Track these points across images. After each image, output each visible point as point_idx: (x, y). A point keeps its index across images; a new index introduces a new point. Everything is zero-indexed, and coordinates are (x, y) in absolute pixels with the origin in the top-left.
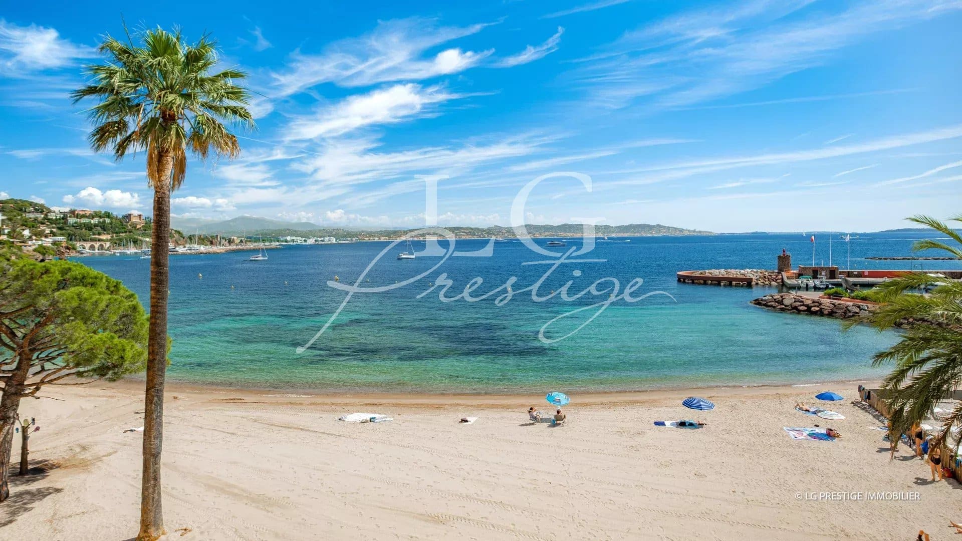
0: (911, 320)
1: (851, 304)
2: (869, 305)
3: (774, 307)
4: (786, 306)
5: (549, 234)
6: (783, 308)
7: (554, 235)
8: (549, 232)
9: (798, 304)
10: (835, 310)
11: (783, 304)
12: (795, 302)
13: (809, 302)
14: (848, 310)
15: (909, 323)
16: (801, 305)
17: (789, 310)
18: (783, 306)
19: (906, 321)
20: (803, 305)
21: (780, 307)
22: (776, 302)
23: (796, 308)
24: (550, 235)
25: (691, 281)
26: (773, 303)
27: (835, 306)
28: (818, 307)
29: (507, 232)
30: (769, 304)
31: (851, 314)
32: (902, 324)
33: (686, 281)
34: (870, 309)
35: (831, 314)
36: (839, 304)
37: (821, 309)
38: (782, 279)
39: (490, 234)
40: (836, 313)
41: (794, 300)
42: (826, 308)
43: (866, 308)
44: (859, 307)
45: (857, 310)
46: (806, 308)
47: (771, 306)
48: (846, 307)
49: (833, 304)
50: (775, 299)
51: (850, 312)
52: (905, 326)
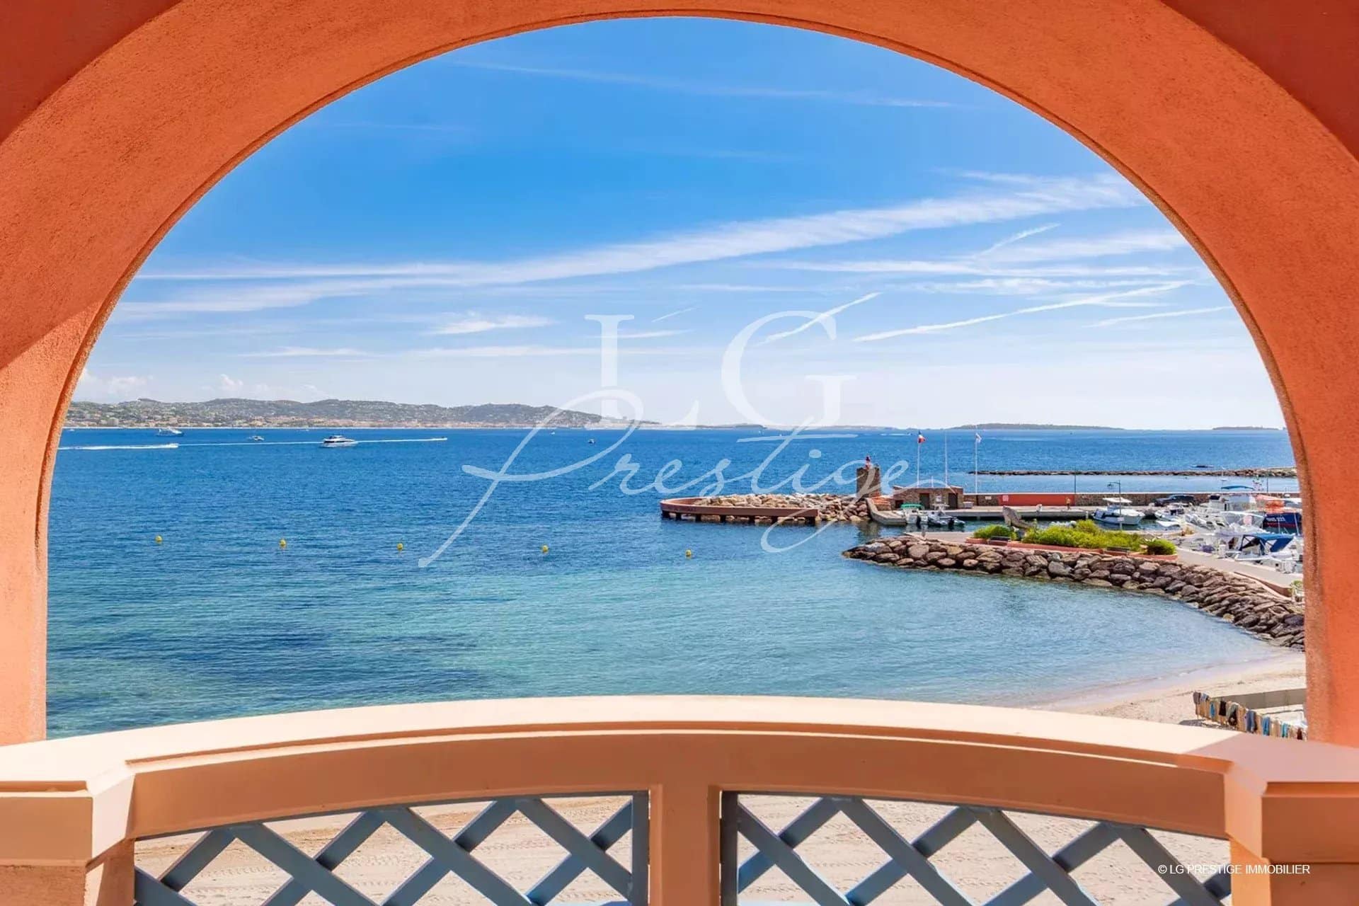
0: (1137, 575)
1: (1032, 551)
2: (1063, 553)
3: (894, 562)
4: (915, 559)
5: (288, 419)
6: (910, 564)
7: (301, 424)
8: (288, 416)
9: (936, 555)
10: (1006, 563)
11: (908, 556)
12: (930, 551)
13: (957, 551)
14: (1027, 561)
15: (1134, 580)
16: (943, 557)
17: (922, 566)
18: (911, 560)
19: (1129, 577)
20: (947, 556)
21: (904, 561)
22: (894, 552)
23: (934, 562)
24: (291, 423)
25: (694, 518)
26: (890, 555)
27: (1005, 556)
28: (974, 558)
29: (176, 413)
30: (883, 556)
31: (1034, 569)
32: (1124, 581)
33: (683, 517)
34: (1065, 560)
35: (999, 570)
36: (1012, 553)
37: (981, 561)
38: (869, 510)
39: (127, 418)
40: (1009, 567)
41: (928, 548)
42: (989, 559)
43: (1059, 558)
44: (1046, 557)
45: (1044, 562)
46: (953, 562)
47: (887, 560)
48: (1025, 558)
49: (1002, 553)
50: (892, 548)
51: (1031, 565)
52: (1128, 585)
